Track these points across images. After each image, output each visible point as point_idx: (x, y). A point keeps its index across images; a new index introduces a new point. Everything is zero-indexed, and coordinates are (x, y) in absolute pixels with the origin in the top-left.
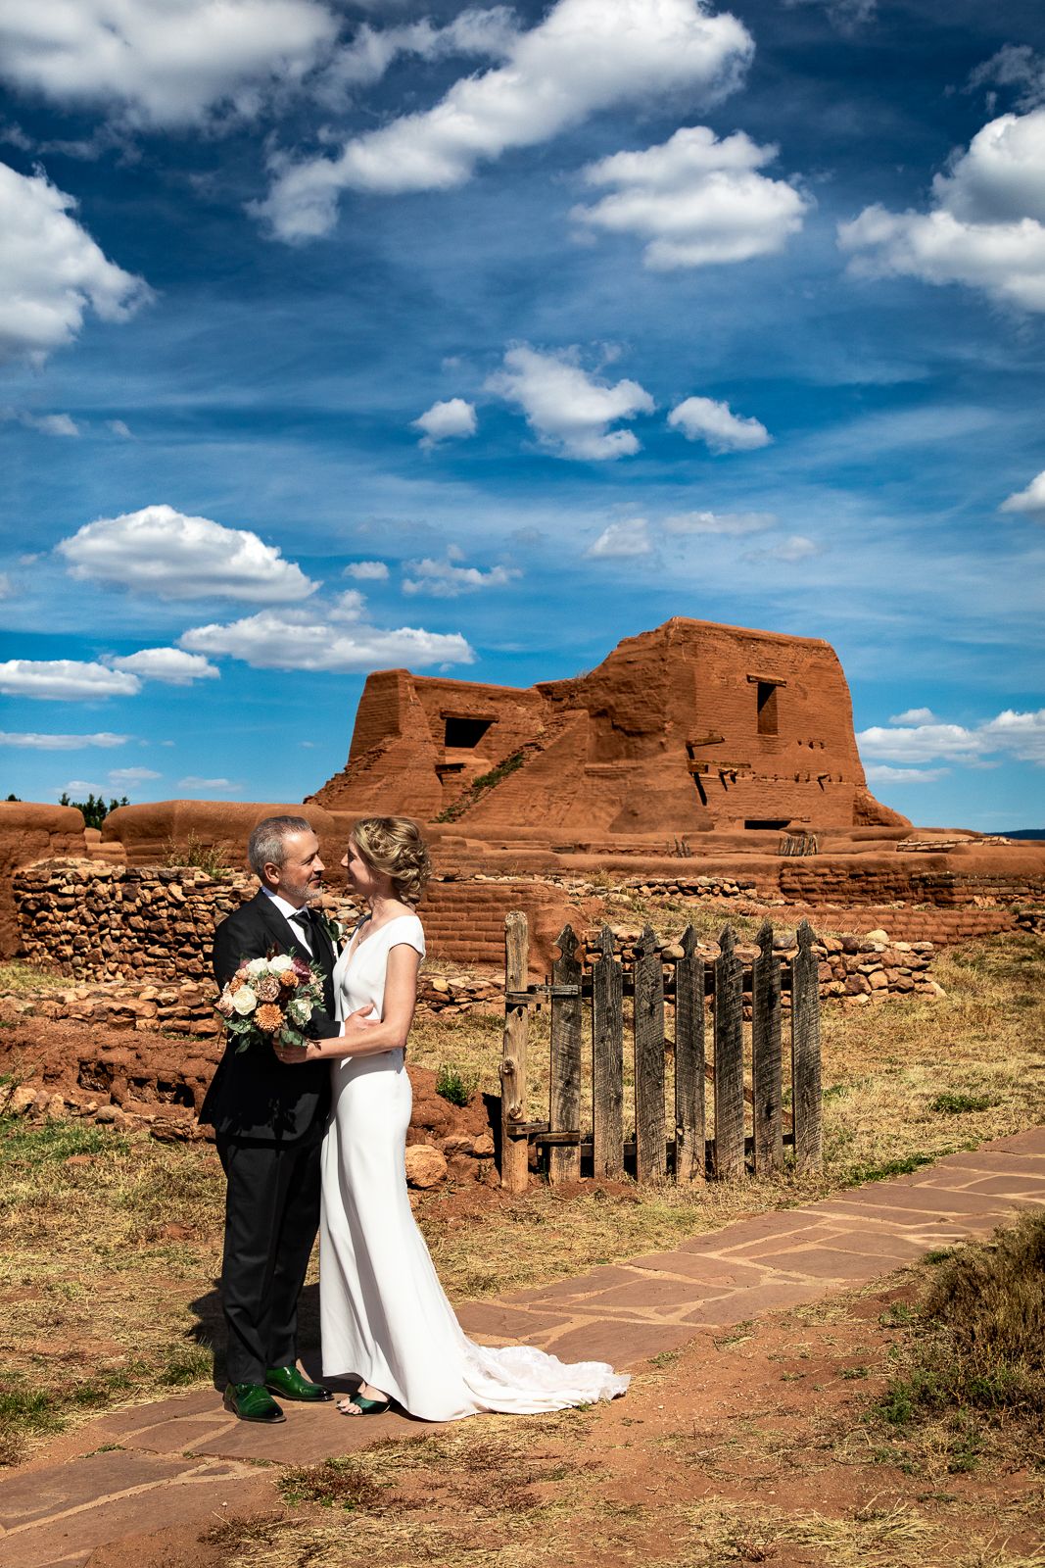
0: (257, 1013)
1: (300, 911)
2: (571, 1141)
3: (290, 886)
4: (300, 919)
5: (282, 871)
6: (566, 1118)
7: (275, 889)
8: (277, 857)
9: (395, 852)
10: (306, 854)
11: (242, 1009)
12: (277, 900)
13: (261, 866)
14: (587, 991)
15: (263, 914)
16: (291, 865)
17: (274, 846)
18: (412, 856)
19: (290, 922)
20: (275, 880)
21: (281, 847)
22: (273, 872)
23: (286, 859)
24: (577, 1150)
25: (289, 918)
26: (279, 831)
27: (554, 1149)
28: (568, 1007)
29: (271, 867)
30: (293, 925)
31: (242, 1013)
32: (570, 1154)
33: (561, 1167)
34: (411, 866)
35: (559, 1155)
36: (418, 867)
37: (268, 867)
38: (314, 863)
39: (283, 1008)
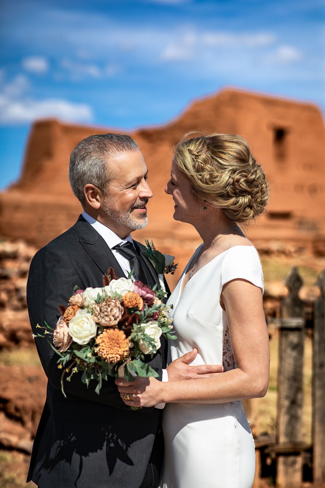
0: (98, 341)
1: (125, 242)
2: (295, 453)
3: (113, 211)
4: (126, 250)
5: (104, 195)
6: (291, 432)
7: (96, 213)
8: (99, 177)
9: (225, 177)
10: (132, 177)
11: (80, 338)
12: (99, 227)
13: (80, 188)
14: (310, 324)
15: (84, 243)
16: (114, 187)
17: (96, 164)
18: (242, 180)
19: (114, 252)
20: (96, 204)
21: (104, 167)
22: (94, 195)
23: (108, 181)
24: (300, 461)
25: (114, 248)
26: (102, 149)
27: (281, 460)
28: (293, 338)
29: (92, 189)
30: (118, 257)
31: (80, 342)
32: (294, 463)
33: (286, 473)
34: (243, 193)
35: (285, 464)
36: (249, 193)
37: (88, 189)
38: (140, 187)
39: (128, 333)
